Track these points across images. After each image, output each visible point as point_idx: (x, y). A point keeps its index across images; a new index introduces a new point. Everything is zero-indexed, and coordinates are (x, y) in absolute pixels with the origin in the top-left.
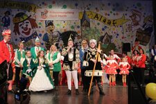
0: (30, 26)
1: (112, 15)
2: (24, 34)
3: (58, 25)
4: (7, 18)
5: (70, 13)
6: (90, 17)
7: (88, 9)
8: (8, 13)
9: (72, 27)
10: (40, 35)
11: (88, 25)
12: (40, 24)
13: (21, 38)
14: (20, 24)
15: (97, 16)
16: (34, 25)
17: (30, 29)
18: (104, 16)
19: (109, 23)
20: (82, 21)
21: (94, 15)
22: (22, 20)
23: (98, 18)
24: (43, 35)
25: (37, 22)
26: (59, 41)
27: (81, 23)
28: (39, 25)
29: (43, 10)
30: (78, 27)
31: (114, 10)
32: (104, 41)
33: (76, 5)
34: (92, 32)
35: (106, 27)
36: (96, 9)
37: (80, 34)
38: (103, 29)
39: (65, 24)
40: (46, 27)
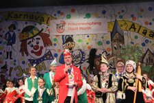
0: (41, 43)
2: (34, 55)
3: (79, 41)
4: (12, 34)
5: (95, 23)
6: (123, 28)
7: (121, 17)
8: (13, 27)
9: (100, 43)
10: (56, 55)
11: (122, 40)
12: (55, 40)
13: (30, 60)
14: (28, 41)
15: (133, 27)
16: (47, 42)
17: (42, 48)
18: (144, 25)
19: (152, 35)
20: (112, 33)
21: (130, 25)
22: (31, 35)
23: (135, 29)
24: (59, 55)
25: (52, 38)
26: (81, 63)
27: (112, 38)
28: (53, 42)
29: (58, 21)
30: (108, 43)
32: (145, 61)
33: (104, 12)
34: (130, 51)
35: (147, 41)
36: (132, 16)
37: (110, 53)
38: (143, 45)
39: (89, 39)
40: (63, 44)
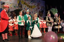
1: (30, 4)
6: (22, 3)
9: (15, 7)
11: (21, 7)
15: (25, 3)
19: (30, 7)
20: (19, 4)
27: (19, 5)
30: (17, 7)
31: (31, 2)
35: (28, 8)
39: (11, 5)
40: (1, 5)
